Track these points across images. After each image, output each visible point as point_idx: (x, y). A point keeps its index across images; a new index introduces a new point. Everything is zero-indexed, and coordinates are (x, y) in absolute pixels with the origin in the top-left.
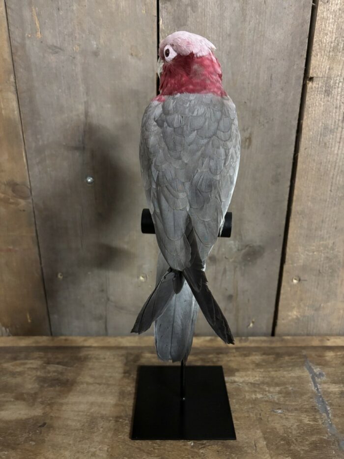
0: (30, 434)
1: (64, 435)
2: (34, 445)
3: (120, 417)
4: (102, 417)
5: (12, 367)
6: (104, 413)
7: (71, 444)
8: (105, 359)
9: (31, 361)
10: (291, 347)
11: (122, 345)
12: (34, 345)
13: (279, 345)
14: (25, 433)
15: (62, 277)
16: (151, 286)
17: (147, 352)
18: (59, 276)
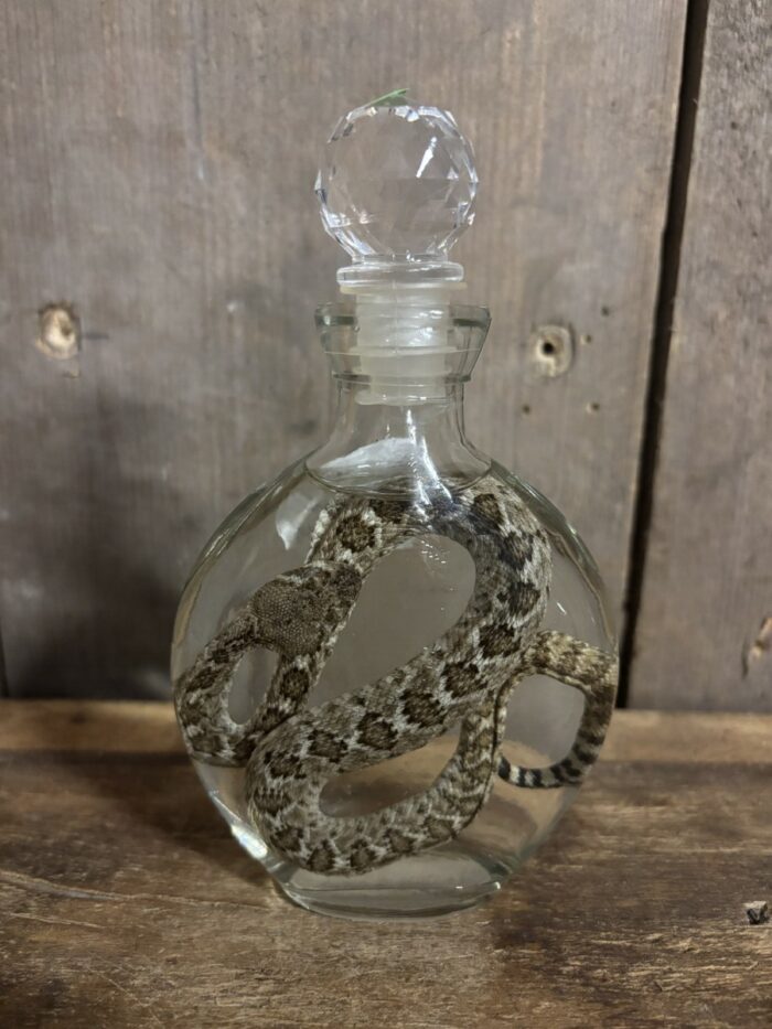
15: (72, 338)
16: (596, 407)
17: (598, 794)
18: (55, 337)
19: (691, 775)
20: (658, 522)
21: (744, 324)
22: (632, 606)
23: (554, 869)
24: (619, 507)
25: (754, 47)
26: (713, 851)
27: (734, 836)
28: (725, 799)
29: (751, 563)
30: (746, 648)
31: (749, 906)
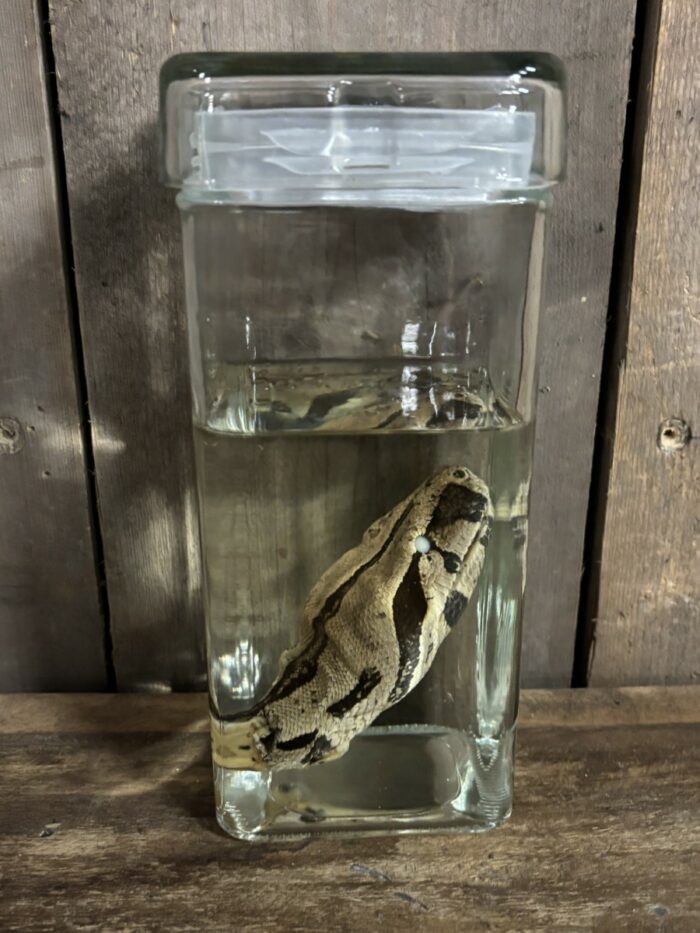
10: (653, 727)
13: (601, 718)
31: (49, 826)
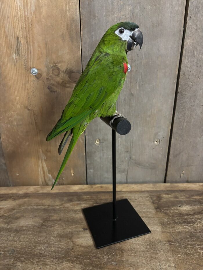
0: (109, 256)
1: (136, 256)
2: (116, 265)
3: (171, 241)
4: (158, 241)
5: (71, 206)
6: (157, 238)
7: (145, 263)
8: (136, 199)
9: (84, 202)
11: (143, 190)
12: (80, 191)
14: (105, 255)
15: (99, 142)
16: (162, 148)
17: (163, 194)
18: (97, 142)
19: (173, 191)
20: (170, 161)
21: (180, 139)
22: (166, 170)
23: (160, 202)
24: (165, 159)
25: (181, 110)
26: (175, 200)
27: (178, 198)
28: (177, 194)
29: (181, 165)
30: (181, 174)
